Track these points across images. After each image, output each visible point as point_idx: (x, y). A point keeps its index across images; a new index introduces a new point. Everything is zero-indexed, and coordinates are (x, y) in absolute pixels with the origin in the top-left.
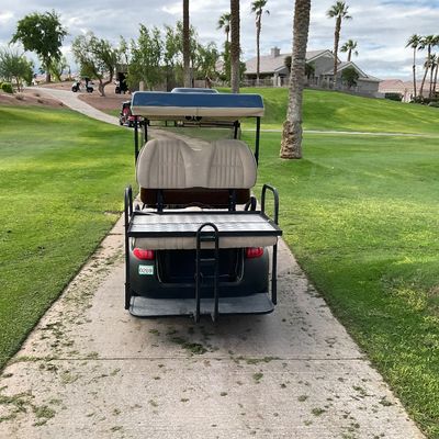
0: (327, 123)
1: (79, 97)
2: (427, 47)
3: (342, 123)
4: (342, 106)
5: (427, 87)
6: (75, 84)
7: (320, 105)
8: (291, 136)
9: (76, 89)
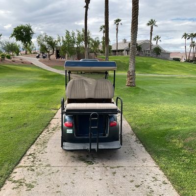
0: (148, 71)
1: (39, 61)
2: (191, 38)
3: (154, 71)
4: (154, 63)
5: (191, 55)
6: (38, 55)
7: (144, 63)
8: (131, 77)
9: (38, 57)
